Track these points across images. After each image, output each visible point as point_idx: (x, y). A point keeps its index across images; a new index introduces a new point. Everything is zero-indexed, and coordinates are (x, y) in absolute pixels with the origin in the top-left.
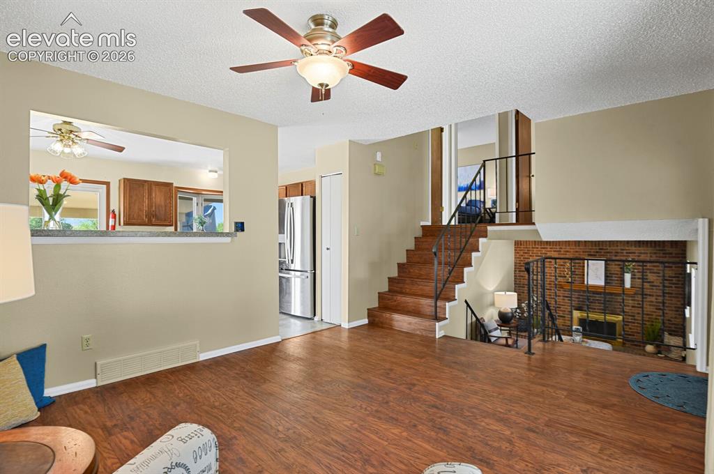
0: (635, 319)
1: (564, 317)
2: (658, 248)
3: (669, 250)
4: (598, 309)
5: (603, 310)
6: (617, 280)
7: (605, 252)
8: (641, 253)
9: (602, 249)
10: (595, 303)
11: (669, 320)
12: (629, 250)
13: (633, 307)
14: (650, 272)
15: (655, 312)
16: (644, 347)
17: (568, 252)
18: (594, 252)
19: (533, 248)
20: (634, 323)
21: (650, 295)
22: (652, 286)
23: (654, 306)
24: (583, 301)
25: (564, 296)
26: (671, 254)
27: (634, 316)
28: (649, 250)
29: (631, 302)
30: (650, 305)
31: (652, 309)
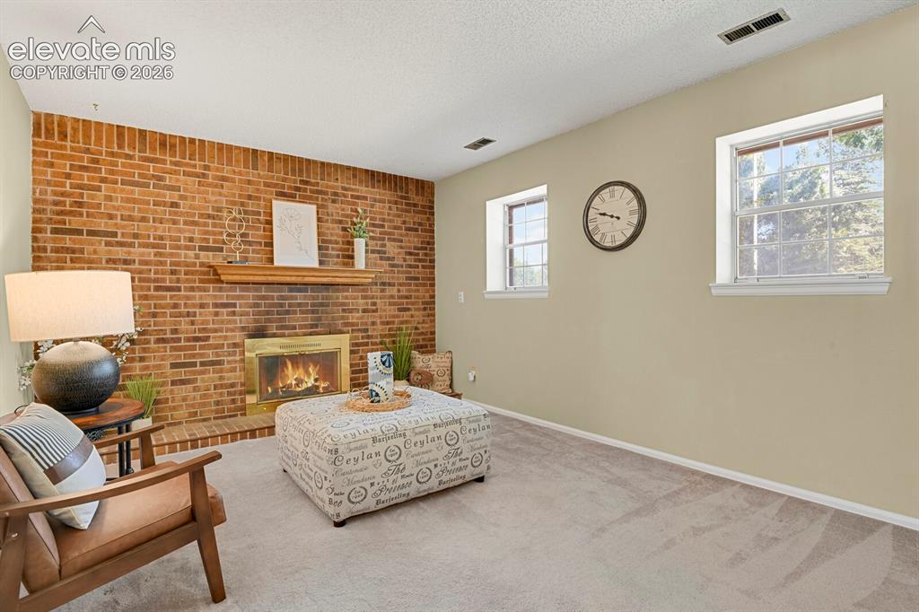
0: (368, 337)
2: (399, 193)
3: (413, 196)
4: (301, 327)
5: (312, 326)
6: (338, 256)
7: (312, 191)
8: (375, 200)
9: (306, 183)
10: (295, 312)
11: (416, 328)
12: (357, 190)
13: (364, 311)
14: (389, 239)
15: (398, 316)
17: (224, 179)
18: (290, 188)
19: (113, 155)
21: (390, 284)
22: (393, 266)
23: (394, 304)
24: (268, 313)
25: (216, 305)
26: (415, 205)
27: (366, 330)
28: (387, 195)
29: (361, 301)
30: (390, 304)
31: (392, 310)
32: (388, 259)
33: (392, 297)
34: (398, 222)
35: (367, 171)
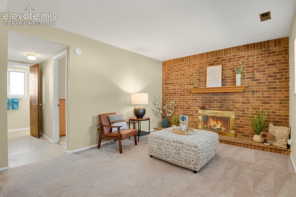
0: (245, 114)
1: (193, 115)
2: (263, 49)
3: (273, 48)
4: (216, 107)
5: (220, 107)
6: (231, 82)
7: (220, 61)
8: (249, 56)
9: (219, 58)
10: (214, 102)
11: (274, 112)
12: (240, 55)
13: (243, 103)
14: (257, 72)
15: (262, 106)
16: (252, 137)
17: (195, 65)
18: (213, 61)
20: (244, 116)
21: (257, 92)
22: (259, 83)
23: (260, 100)
24: (206, 102)
27: (244, 111)
28: (256, 52)
29: (241, 99)
30: (257, 100)
31: (259, 103)
32: (257, 80)
33: (259, 97)
34: (263, 63)
35: (245, 46)
